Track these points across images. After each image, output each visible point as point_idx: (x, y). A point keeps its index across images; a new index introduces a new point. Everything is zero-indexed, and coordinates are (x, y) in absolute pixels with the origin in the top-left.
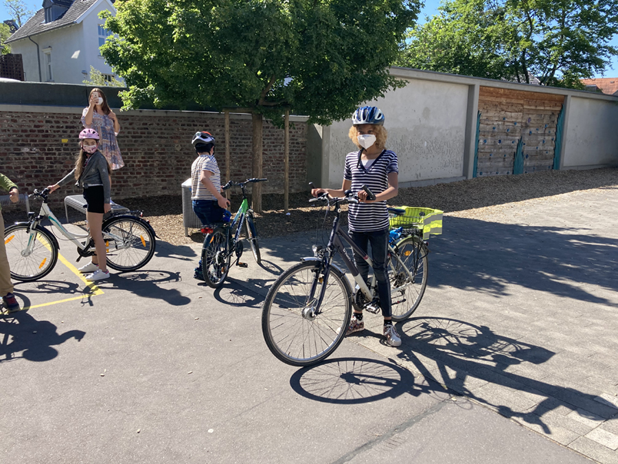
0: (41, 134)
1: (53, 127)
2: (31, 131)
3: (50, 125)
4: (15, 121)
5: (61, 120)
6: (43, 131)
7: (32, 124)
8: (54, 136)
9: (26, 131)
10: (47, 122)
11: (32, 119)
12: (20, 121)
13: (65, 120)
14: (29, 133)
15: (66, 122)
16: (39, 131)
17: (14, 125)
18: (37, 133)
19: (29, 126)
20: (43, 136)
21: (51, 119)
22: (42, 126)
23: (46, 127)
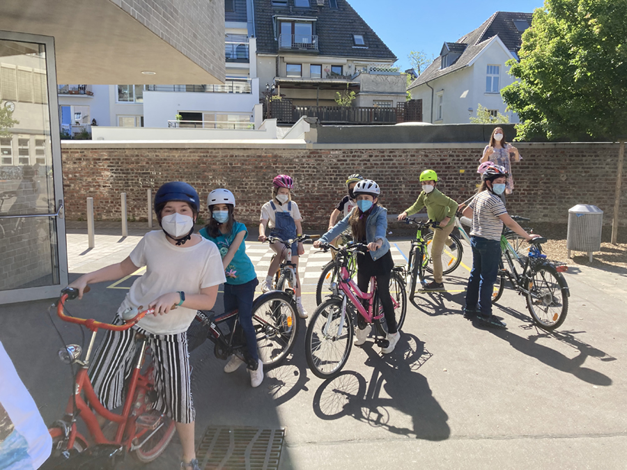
0: (444, 166)
1: (454, 160)
2: (437, 164)
3: (452, 158)
4: (427, 156)
5: (461, 154)
6: (446, 164)
7: (439, 158)
8: (454, 168)
9: (433, 164)
10: (450, 156)
11: (439, 153)
12: (430, 155)
13: (464, 154)
14: (436, 165)
15: (465, 156)
16: (443, 164)
17: (426, 159)
18: (441, 165)
19: (436, 160)
20: (446, 168)
21: (453, 153)
22: (445, 160)
23: (449, 160)
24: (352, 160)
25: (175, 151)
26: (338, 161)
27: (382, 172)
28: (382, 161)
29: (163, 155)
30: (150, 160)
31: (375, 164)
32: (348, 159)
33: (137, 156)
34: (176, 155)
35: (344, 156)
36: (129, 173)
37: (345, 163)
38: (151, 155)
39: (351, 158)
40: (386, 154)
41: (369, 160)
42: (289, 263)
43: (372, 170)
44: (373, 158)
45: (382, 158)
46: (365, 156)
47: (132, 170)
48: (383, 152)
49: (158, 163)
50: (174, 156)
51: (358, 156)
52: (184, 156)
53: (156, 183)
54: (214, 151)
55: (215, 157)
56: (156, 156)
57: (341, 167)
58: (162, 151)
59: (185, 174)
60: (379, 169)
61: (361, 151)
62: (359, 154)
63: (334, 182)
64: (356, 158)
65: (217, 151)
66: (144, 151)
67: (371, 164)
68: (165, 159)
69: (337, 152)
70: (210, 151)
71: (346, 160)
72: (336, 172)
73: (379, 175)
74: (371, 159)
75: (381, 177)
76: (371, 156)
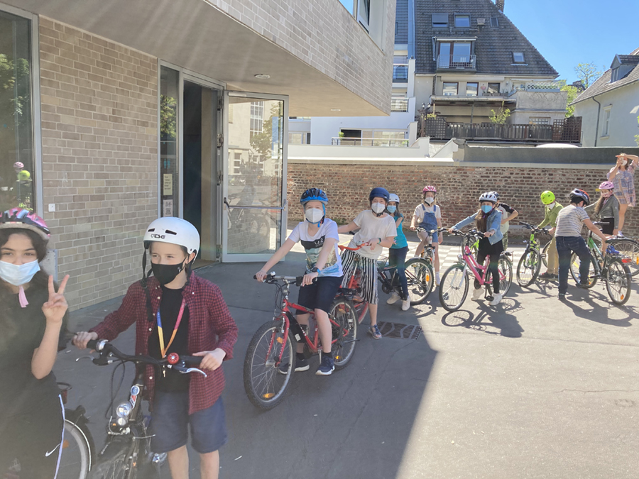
0: (581, 184)
1: (590, 179)
2: (574, 182)
3: (588, 178)
4: (564, 175)
5: (597, 175)
6: (582, 182)
7: (576, 178)
8: (590, 186)
9: (570, 182)
10: (587, 176)
11: (576, 173)
12: (567, 175)
13: (601, 174)
14: (572, 184)
15: (601, 176)
16: (580, 182)
17: (564, 178)
18: (578, 184)
19: (573, 179)
20: (582, 186)
21: (590, 174)
22: (582, 179)
23: (585, 179)
24: (494, 177)
25: (344, 166)
26: (482, 177)
27: (521, 187)
28: (522, 179)
29: (334, 169)
30: (325, 173)
31: (515, 181)
32: (491, 176)
33: (315, 170)
34: (345, 169)
35: (487, 173)
36: (307, 183)
37: (488, 179)
38: (326, 169)
39: (494, 175)
40: (525, 172)
41: (510, 177)
42: (430, 245)
43: (512, 185)
44: (514, 175)
45: (522, 176)
46: (506, 174)
47: (310, 181)
48: (523, 171)
49: (330, 176)
50: (343, 171)
51: (500, 174)
52: (351, 171)
53: (328, 192)
54: (375, 167)
55: (376, 172)
56: (330, 170)
57: (484, 182)
58: (334, 166)
59: (351, 185)
60: (518, 186)
61: (503, 169)
62: (501, 171)
63: (477, 195)
64: (498, 175)
65: (377, 167)
66: (320, 166)
67: (512, 181)
68: (336, 173)
69: (481, 169)
70: (372, 167)
71: (489, 177)
72: (479, 186)
73: (518, 190)
74: (512, 176)
75: (520, 192)
76: (512, 174)
